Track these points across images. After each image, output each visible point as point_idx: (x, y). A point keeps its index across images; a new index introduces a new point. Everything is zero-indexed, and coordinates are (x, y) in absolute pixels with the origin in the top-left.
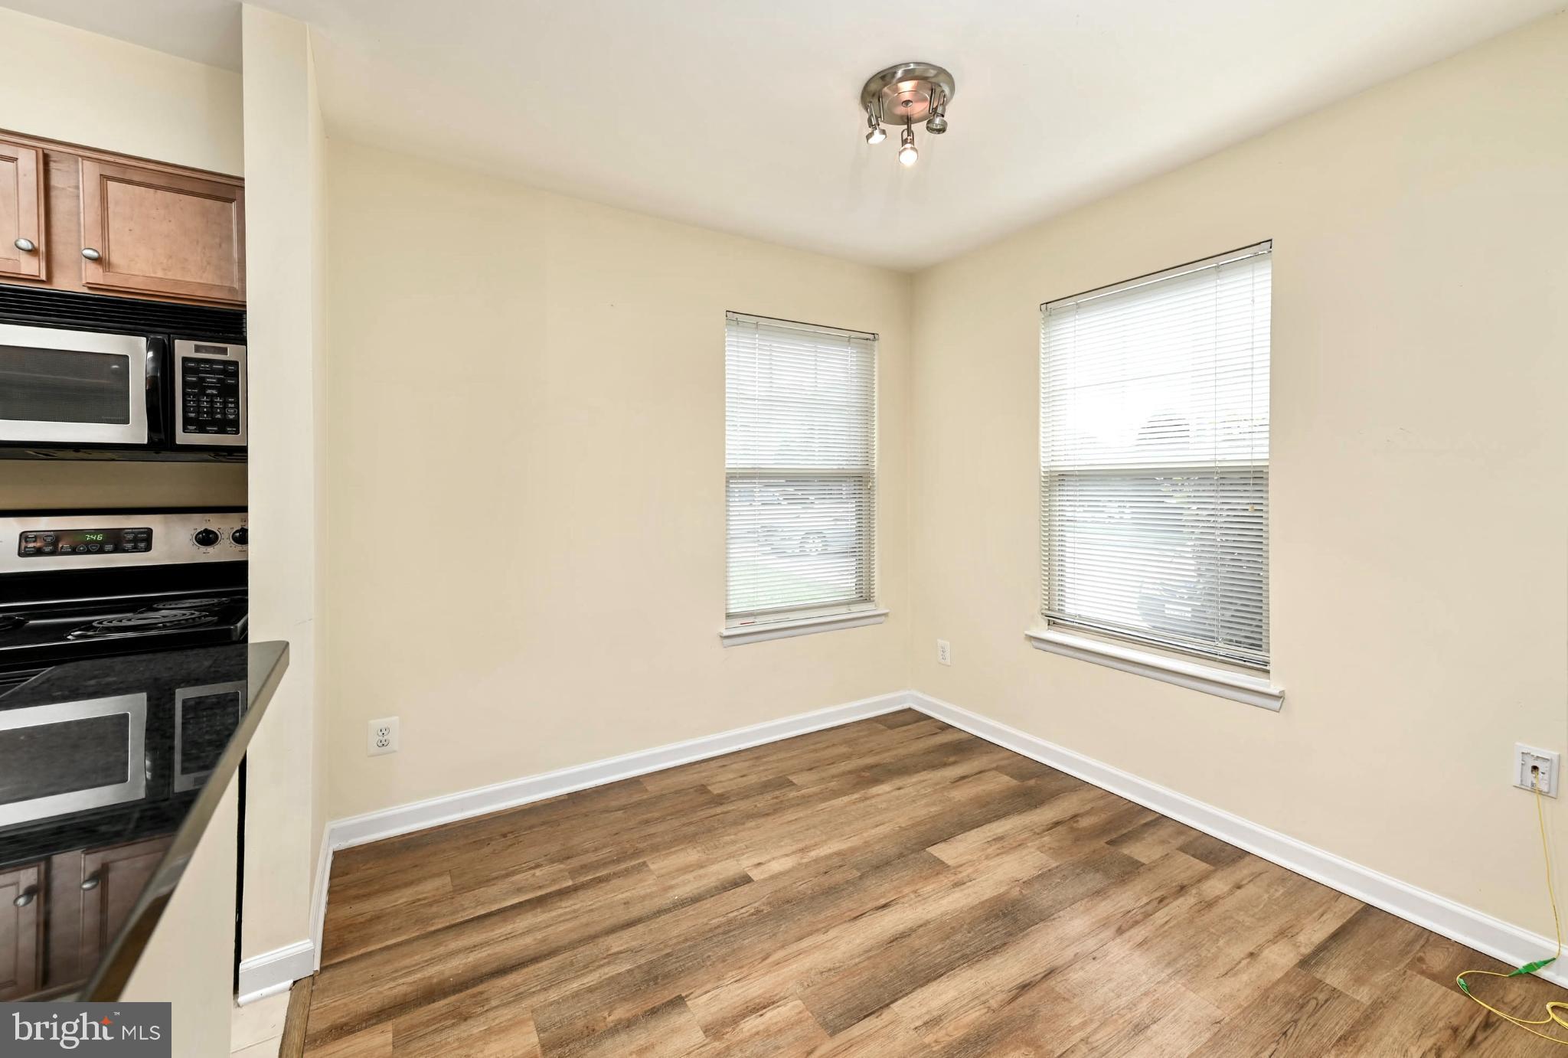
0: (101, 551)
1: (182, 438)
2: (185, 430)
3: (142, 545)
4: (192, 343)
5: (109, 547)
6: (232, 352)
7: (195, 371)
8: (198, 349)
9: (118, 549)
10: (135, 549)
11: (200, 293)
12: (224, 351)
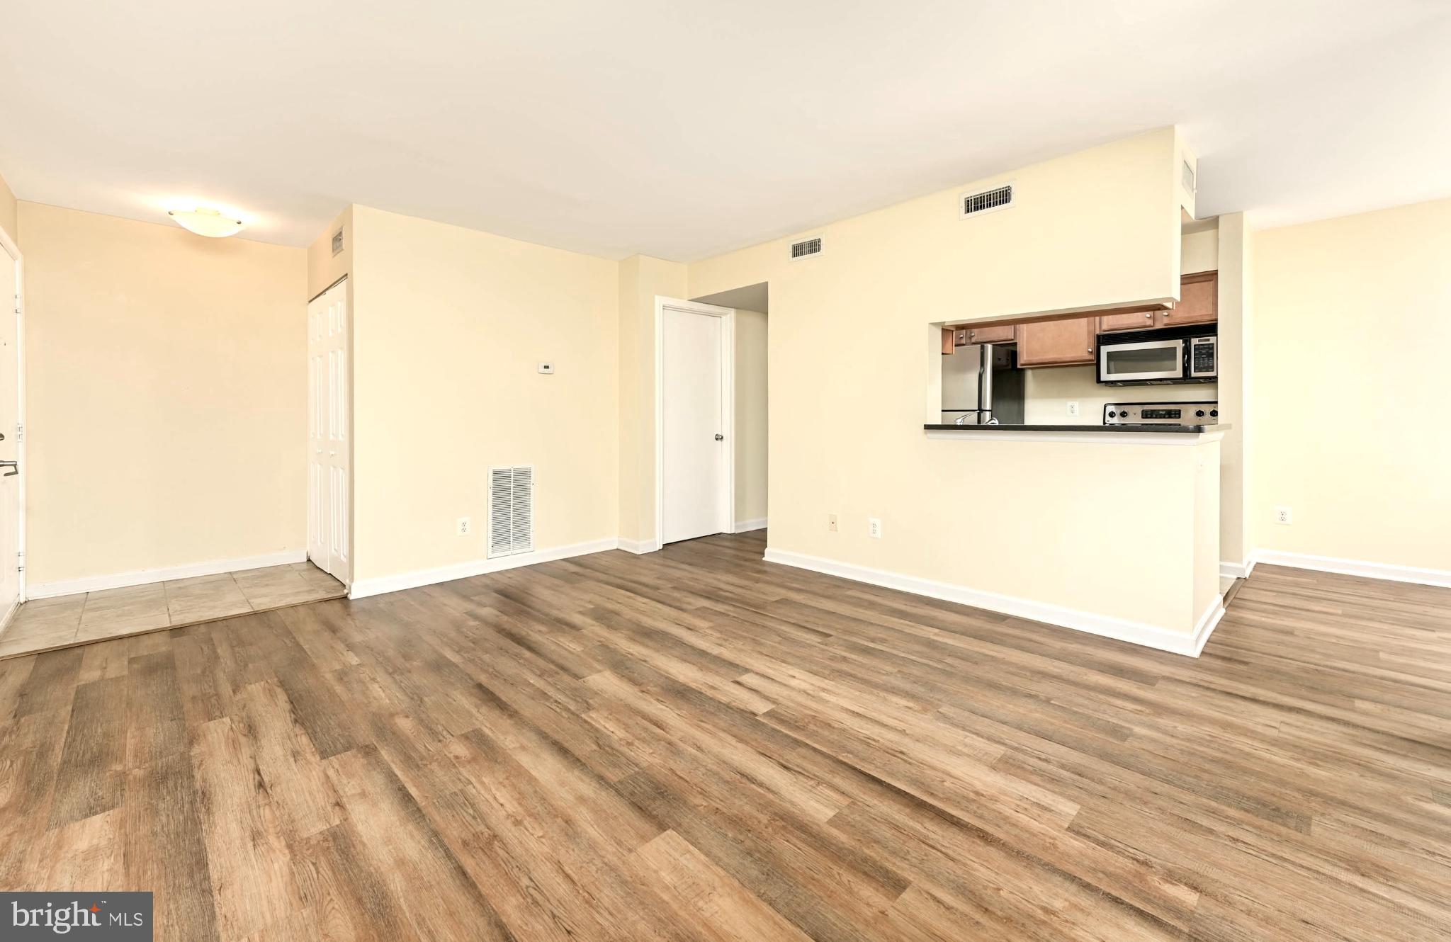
0: (1164, 418)
1: (1193, 374)
2: (1194, 371)
3: (1177, 416)
4: (1198, 339)
5: (1167, 416)
6: (1212, 340)
7: (1199, 349)
8: (1199, 341)
9: (1170, 417)
10: (1175, 417)
11: (1199, 319)
12: (1208, 340)
